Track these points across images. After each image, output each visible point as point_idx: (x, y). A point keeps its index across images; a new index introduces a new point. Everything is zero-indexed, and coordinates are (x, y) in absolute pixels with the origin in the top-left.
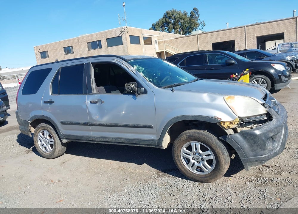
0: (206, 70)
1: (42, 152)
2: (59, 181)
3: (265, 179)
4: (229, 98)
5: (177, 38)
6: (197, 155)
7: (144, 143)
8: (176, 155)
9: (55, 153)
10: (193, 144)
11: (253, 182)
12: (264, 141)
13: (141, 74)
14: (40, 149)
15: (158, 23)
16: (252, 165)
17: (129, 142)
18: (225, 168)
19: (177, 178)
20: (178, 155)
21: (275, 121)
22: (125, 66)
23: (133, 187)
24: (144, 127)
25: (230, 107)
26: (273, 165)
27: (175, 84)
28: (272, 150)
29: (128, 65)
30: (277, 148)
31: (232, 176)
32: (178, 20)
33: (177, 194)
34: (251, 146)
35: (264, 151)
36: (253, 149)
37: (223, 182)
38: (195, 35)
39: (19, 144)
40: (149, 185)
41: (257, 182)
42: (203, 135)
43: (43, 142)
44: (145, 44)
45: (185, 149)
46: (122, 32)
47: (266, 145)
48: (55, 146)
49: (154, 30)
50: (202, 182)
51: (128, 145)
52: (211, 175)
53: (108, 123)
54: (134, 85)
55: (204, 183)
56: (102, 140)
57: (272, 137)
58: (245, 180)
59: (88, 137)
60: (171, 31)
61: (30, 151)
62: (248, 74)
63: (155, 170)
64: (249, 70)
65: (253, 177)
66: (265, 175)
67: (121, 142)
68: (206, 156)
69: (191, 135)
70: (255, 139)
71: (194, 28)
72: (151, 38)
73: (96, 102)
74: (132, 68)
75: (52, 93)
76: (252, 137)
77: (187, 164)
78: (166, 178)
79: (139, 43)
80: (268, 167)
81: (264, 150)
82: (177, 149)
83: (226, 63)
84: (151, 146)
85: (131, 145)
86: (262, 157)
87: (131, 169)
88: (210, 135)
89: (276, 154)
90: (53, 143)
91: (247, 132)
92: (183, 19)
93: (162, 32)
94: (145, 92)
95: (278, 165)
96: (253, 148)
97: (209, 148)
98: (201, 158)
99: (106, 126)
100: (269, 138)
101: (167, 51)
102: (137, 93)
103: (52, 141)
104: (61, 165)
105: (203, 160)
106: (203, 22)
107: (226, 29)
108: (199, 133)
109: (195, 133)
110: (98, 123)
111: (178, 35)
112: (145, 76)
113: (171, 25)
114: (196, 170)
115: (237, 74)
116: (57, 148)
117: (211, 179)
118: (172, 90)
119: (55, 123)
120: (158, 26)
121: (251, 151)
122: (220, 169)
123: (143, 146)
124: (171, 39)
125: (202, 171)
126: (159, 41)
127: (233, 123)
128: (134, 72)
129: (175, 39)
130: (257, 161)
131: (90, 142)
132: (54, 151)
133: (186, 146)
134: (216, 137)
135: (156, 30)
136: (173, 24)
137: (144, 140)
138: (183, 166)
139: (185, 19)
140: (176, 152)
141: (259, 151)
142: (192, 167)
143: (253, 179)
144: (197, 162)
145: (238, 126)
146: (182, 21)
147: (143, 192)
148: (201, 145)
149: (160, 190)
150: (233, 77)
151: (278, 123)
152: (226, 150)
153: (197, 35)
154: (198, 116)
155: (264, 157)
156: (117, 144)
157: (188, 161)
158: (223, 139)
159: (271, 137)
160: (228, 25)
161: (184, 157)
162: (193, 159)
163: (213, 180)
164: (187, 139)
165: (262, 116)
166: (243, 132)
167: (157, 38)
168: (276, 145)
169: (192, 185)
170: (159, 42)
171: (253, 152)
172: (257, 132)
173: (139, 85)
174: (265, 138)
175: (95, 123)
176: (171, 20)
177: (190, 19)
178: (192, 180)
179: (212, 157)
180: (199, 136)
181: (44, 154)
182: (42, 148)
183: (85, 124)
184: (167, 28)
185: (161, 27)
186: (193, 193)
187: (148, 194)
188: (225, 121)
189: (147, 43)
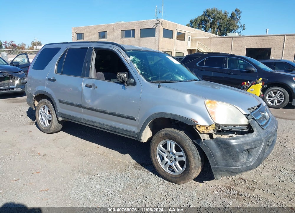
0: (225, 73)
1: (41, 125)
2: (45, 155)
3: (235, 192)
4: (210, 102)
5: (211, 38)
6: (171, 154)
7: (125, 133)
8: (152, 151)
9: (51, 129)
10: (169, 142)
11: (222, 192)
12: (237, 152)
13: (135, 65)
14: (39, 123)
15: (196, 20)
16: (222, 174)
17: (114, 130)
18: (194, 173)
19: (151, 173)
20: (154, 151)
21: (255, 134)
22: (122, 55)
23: (107, 173)
24: (128, 118)
25: (208, 112)
26: (251, 180)
27: (166, 80)
28: (245, 163)
29: (125, 55)
30: (251, 162)
31: (204, 183)
32: (218, 20)
33: (143, 189)
34: (223, 155)
35: (236, 163)
36: (225, 159)
37: (193, 187)
38: (231, 37)
39: (27, 115)
40: (121, 175)
41: (226, 193)
42: (179, 135)
43: (43, 117)
44: (177, 39)
45: (161, 146)
46: (157, 24)
47: (238, 157)
48: (52, 122)
49: (191, 27)
50: (172, 182)
51: (112, 132)
52: (180, 177)
53: (98, 109)
54: (125, 75)
55: (174, 183)
56: (91, 124)
57: (249, 150)
58: (214, 189)
59: (80, 119)
60: (208, 30)
61: (34, 123)
62: (261, 84)
63: (134, 161)
64: (262, 80)
65: (224, 187)
66: (238, 188)
67: (106, 128)
68: (179, 156)
69: (168, 133)
70: (228, 149)
71: (232, 30)
72: (185, 34)
73: (90, 87)
74: (128, 58)
75: (56, 72)
76: (226, 146)
77: (162, 161)
78: (140, 171)
79: (171, 37)
80: (244, 180)
81: (236, 161)
82: (154, 145)
83: (245, 70)
84: (132, 138)
85: (115, 133)
86: (232, 169)
87: (113, 156)
88: (185, 136)
89: (249, 169)
90: (50, 119)
91: (222, 140)
92: (222, 19)
93: (198, 30)
94: (134, 84)
95: (255, 181)
96: (225, 157)
97: (182, 150)
98: (174, 157)
99: (96, 110)
100: (245, 150)
101: (198, 49)
102: (127, 84)
103: (50, 117)
104: (53, 141)
105: (175, 161)
106: (243, 26)
107: (265, 35)
108: (175, 132)
109: (172, 132)
110: (89, 107)
111: (213, 35)
112: (138, 68)
113: (209, 24)
114: (169, 169)
115: (249, 82)
116: (53, 124)
117: (180, 181)
118: (159, 86)
119: (54, 100)
120: (196, 23)
121: (223, 160)
122: (189, 172)
123: (125, 136)
124: (205, 37)
125: (173, 171)
126: (192, 38)
127: (209, 128)
128: (129, 62)
129: (209, 38)
130: (227, 171)
131: (81, 124)
132: (50, 127)
133: (163, 143)
134: (191, 140)
135: (193, 27)
136: (211, 23)
137: (127, 131)
138: (157, 162)
139: (225, 19)
140: (152, 147)
141: (231, 161)
142: (165, 165)
143: (222, 189)
144: (171, 161)
145: (214, 132)
146: (221, 21)
147: (113, 180)
148: (175, 145)
149: (130, 181)
150: (244, 85)
151: (258, 137)
152: (199, 154)
153: (232, 38)
154: (177, 116)
155: (235, 169)
156: (103, 130)
157: (162, 159)
158: (196, 143)
159: (247, 150)
160: (268, 31)
161: (159, 154)
162: (167, 157)
163: (182, 182)
164: (163, 137)
165: (242, 127)
166: (218, 140)
167: (191, 34)
168: (251, 160)
169: (161, 183)
170: (192, 40)
171: (225, 162)
172: (234, 142)
173: (130, 76)
174: (239, 150)
175: (86, 106)
176: (210, 19)
177: (230, 21)
178: (163, 178)
179: (184, 159)
180: (175, 135)
181: (42, 128)
182: (42, 122)
183: (78, 106)
184: (205, 26)
185: (199, 25)
186: (158, 191)
187: (117, 182)
188: (201, 125)
189: (180, 38)
